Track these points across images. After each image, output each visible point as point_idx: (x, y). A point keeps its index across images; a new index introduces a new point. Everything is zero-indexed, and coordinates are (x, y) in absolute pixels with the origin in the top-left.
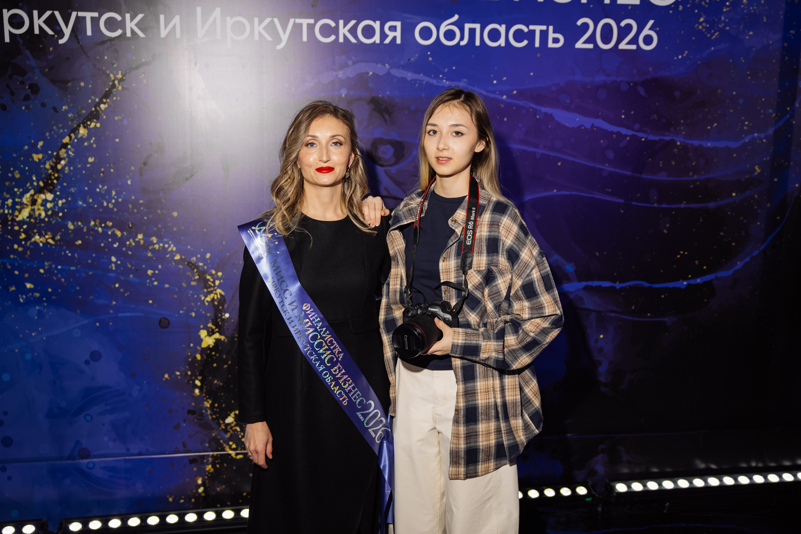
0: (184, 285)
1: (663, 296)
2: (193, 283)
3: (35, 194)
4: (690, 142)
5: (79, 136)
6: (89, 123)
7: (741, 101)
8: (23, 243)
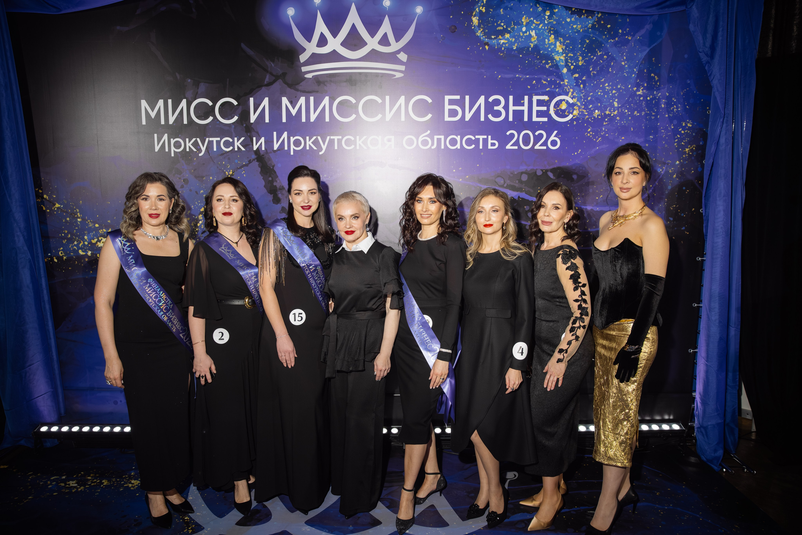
4: (585, 207)
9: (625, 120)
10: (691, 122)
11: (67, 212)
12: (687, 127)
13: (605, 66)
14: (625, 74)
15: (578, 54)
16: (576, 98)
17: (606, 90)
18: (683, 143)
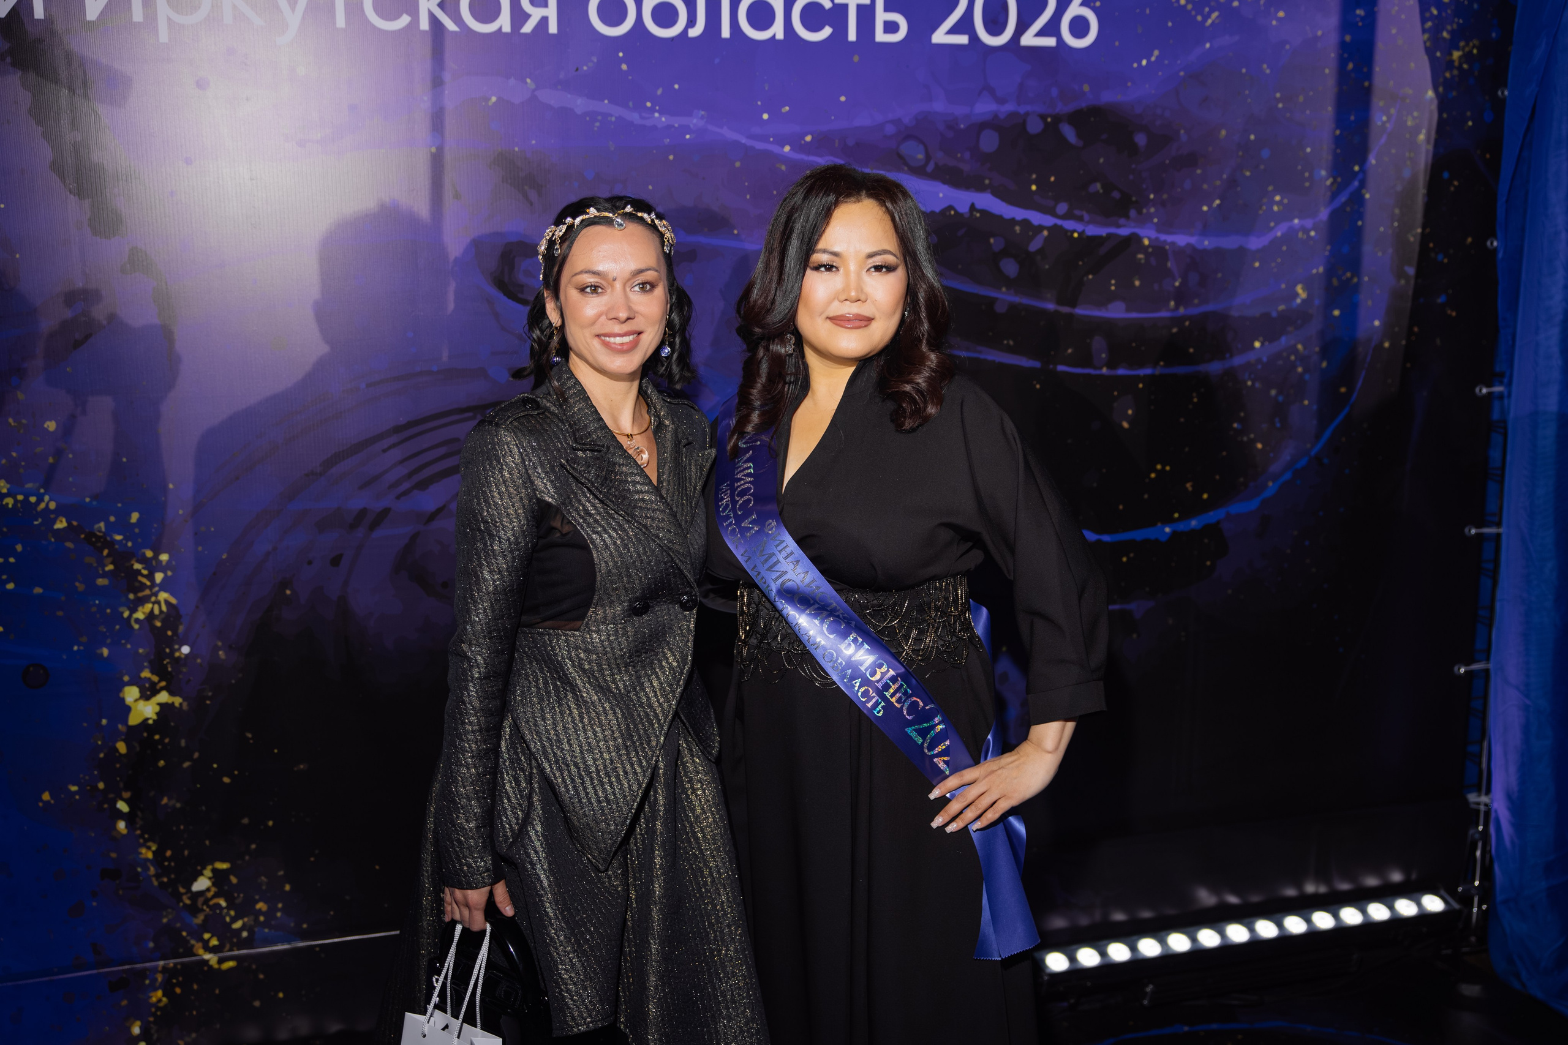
0: (80, 587)
1: (1125, 559)
2: (102, 582)
4: (1169, 238)
7: (1266, 153)
18: (1445, 34)
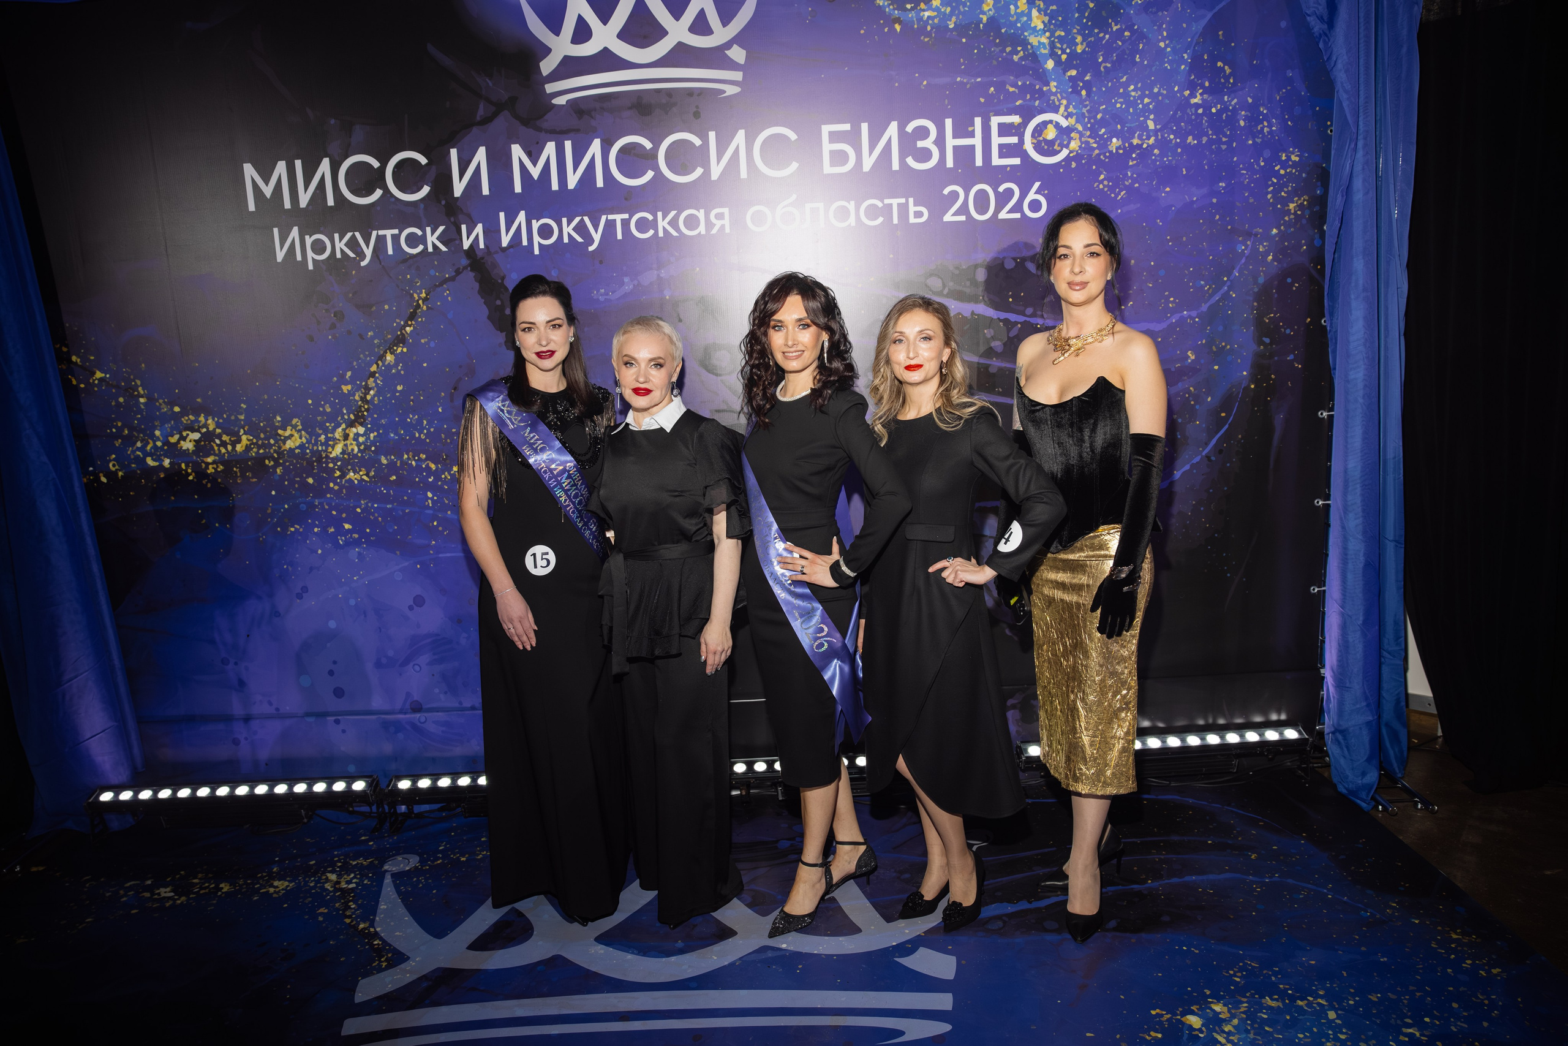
3: (347, 428)
5: (386, 363)
6: (395, 348)
7: (1162, 273)
8: (339, 481)
9: (1170, 154)
10: (1298, 151)
11: (118, 387)
12: (1290, 163)
13: (1127, 52)
14: (1166, 65)
15: (1075, 31)
16: (1074, 117)
17: (1132, 98)
18: (1283, 194)
